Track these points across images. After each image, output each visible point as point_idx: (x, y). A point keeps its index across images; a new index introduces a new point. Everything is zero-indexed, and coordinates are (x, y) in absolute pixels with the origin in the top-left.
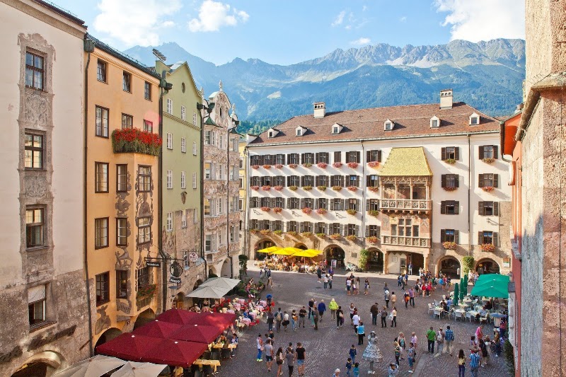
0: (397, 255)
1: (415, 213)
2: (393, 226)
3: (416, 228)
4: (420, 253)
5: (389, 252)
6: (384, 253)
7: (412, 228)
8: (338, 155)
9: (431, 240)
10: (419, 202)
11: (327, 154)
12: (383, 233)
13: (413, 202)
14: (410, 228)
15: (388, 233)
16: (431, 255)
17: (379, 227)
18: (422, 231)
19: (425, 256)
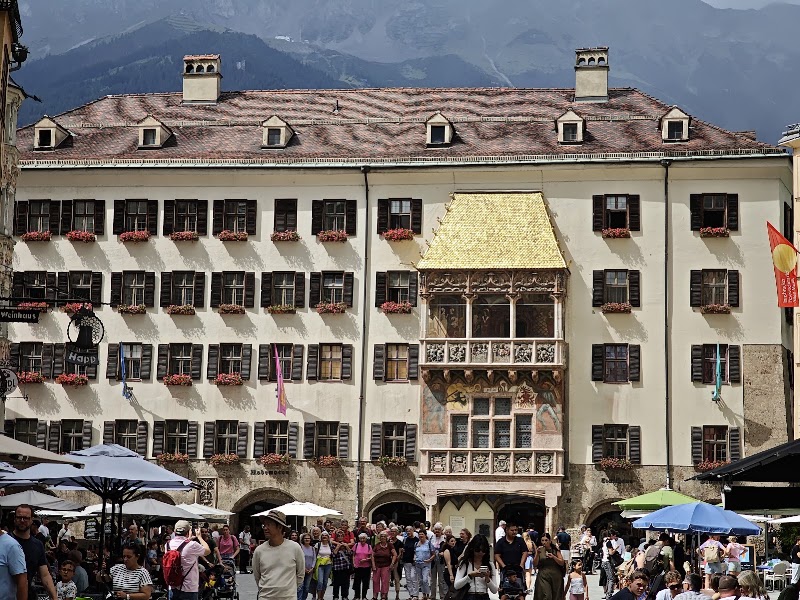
0: (467, 507)
1: (523, 374)
2: (458, 420)
3: (523, 420)
4: (537, 495)
5: (443, 500)
6: (430, 501)
7: (513, 425)
8: (286, 210)
9: (565, 454)
10: (533, 345)
11: (252, 205)
12: (424, 443)
13: (517, 343)
14: (508, 422)
15: (444, 443)
16: (565, 500)
17: (414, 428)
18: (542, 430)
19: (551, 503)
